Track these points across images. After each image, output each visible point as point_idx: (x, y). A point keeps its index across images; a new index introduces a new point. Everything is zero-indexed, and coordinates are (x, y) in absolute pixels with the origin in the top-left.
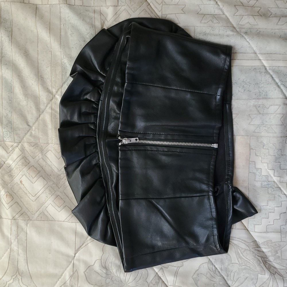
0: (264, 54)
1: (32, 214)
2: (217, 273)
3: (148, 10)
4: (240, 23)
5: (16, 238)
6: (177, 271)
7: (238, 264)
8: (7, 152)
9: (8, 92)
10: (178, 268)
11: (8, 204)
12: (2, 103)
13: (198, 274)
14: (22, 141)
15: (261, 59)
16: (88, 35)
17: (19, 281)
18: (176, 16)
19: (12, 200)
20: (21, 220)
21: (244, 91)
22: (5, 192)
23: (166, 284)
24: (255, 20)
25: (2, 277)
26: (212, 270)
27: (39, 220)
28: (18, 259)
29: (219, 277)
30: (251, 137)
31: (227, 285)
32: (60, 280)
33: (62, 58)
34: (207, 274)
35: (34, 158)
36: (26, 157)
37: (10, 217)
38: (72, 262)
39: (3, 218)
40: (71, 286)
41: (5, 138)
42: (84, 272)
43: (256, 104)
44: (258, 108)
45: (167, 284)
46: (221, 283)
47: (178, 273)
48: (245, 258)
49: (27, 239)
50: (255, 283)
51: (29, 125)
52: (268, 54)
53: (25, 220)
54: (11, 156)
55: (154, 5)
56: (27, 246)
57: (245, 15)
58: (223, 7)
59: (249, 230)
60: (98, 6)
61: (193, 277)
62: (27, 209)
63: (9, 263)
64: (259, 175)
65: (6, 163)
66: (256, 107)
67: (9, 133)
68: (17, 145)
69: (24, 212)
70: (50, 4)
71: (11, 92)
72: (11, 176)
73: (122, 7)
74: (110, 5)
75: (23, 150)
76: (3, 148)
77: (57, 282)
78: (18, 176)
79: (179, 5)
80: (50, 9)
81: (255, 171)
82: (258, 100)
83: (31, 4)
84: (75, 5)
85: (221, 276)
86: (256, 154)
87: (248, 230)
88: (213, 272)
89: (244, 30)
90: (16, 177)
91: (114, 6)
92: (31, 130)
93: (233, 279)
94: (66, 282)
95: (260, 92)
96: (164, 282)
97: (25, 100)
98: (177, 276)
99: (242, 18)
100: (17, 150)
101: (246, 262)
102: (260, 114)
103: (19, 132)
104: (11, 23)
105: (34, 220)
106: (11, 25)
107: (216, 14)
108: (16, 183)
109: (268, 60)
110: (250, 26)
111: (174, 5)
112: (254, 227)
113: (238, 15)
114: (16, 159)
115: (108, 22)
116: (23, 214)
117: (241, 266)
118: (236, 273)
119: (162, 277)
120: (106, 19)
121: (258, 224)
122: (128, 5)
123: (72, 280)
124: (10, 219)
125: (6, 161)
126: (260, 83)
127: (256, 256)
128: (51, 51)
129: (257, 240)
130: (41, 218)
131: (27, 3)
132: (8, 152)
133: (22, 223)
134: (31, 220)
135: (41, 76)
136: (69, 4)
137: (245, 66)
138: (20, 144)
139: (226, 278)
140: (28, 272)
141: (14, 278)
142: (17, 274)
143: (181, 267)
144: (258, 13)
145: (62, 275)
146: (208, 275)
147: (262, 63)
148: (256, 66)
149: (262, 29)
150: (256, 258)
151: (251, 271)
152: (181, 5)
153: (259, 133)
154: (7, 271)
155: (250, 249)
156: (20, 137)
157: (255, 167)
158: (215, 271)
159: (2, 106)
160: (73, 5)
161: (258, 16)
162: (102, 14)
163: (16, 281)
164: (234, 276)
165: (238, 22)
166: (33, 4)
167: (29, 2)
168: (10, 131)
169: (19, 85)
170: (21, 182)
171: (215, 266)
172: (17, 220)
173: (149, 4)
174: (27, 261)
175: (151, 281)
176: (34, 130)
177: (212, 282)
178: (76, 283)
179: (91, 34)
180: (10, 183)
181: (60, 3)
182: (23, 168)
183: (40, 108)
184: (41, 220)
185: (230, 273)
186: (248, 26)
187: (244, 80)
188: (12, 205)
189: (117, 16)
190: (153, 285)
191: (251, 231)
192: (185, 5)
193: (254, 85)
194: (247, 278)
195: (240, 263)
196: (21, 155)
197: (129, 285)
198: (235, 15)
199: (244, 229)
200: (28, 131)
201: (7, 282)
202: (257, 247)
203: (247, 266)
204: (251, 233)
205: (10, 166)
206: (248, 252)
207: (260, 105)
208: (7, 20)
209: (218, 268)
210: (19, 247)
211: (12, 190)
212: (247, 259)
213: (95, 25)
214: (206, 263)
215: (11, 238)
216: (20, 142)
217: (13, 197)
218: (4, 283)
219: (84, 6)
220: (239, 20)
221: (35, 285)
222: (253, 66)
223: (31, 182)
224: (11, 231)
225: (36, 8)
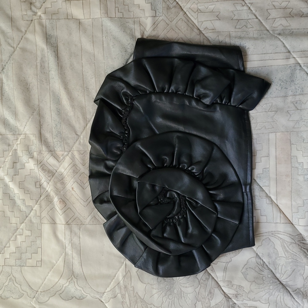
0: (298, 52)
1: (84, 219)
2: (265, 266)
3: (184, 19)
4: (273, 26)
5: (70, 242)
6: (226, 266)
7: (285, 257)
8: (58, 161)
9: (56, 105)
10: (227, 263)
11: (61, 210)
12: (51, 115)
13: (247, 269)
14: (72, 150)
15: (295, 57)
16: (129, 45)
17: (74, 284)
18: (211, 22)
19: (65, 206)
20: (74, 224)
21: (282, 88)
22: (58, 198)
23: (215, 280)
24: (287, 21)
25: (59, 280)
26: (260, 264)
27: (91, 225)
28: (73, 262)
29: (267, 271)
30: (291, 133)
31: (275, 278)
32: (114, 280)
33: (106, 69)
34: (255, 268)
35: (84, 166)
36: (77, 164)
37: (64, 222)
38: (125, 263)
39: (57, 224)
40: (125, 285)
41: (55, 148)
42: (136, 272)
43: (293, 100)
44: (296, 104)
45: (217, 280)
46: (269, 276)
47: (227, 268)
48: (291, 252)
49: (80, 243)
50: (302, 274)
51: (77, 135)
52: (301, 51)
53: (78, 225)
54: (62, 165)
55: (190, 13)
56: (80, 249)
57: (278, 18)
58: (256, 12)
59: (294, 224)
60: (137, 18)
61: (242, 271)
62: (80, 214)
63: (64, 266)
64: (302, 168)
65: (58, 171)
66: (293, 103)
67: (59, 143)
68: (68, 154)
69: (77, 217)
70: (92, 18)
71: (59, 104)
72: (63, 184)
73: (160, 17)
74: (148, 16)
75: (73, 158)
76: (55, 157)
77: (111, 283)
78: (70, 183)
79: (214, 12)
80: (92, 23)
81: (297, 165)
82: (294, 97)
83: (74, 19)
84: (116, 17)
85: (269, 269)
86: (297, 149)
87: (292, 224)
88: (262, 266)
89: (277, 32)
90: (68, 184)
91: (153, 16)
92: (79, 139)
93: (281, 273)
94: (119, 282)
95: (296, 89)
96: (214, 278)
97: (73, 111)
98: (226, 271)
99: (275, 21)
100: (68, 159)
101: (293, 255)
102: (298, 109)
103: (69, 141)
104: (56, 39)
105: (86, 225)
106: (56, 41)
107: (249, 18)
108: (68, 190)
109: (302, 57)
110: (283, 27)
111: (209, 12)
112: (298, 221)
113: (270, 19)
114: (68, 167)
115: (147, 32)
116: (76, 218)
117: (288, 259)
118: (283, 266)
119: (211, 274)
120: (145, 29)
121: (302, 217)
122: (165, 16)
123: (125, 280)
124: (63, 224)
125: (57, 170)
126: (296, 80)
127: (302, 248)
128: (95, 63)
129: (302, 233)
130: (93, 222)
131: (71, 19)
132: (60, 161)
133: (75, 228)
134: (83, 224)
135: (86, 87)
136: (110, 17)
137: (280, 65)
138: (70, 153)
139: (274, 271)
140: (83, 274)
141: (70, 281)
142: (73, 276)
143: (230, 262)
144: (290, 14)
145: (115, 276)
146: (257, 269)
147: (296, 60)
148: (291, 64)
149: (294, 29)
150: (302, 250)
151: (298, 262)
152: (215, 12)
153: (298, 128)
154: (62, 274)
155: (296, 242)
156: (69, 146)
157: (297, 161)
158: (263, 264)
159: (51, 117)
160: (114, 18)
161: (290, 17)
162: (141, 25)
163: (71, 284)
164: (282, 270)
165: (271, 25)
166: (76, 19)
167: (72, 17)
168: (60, 141)
169: (65, 97)
170: (73, 189)
171: (262, 260)
172: (71, 225)
173: (186, 13)
174: (81, 263)
175: (202, 277)
176: (82, 138)
177: (260, 275)
178: (130, 283)
179: (132, 44)
180: (62, 190)
181: (102, 17)
182: (75, 175)
183: (87, 117)
184: (93, 224)
185: (278, 266)
186: (281, 28)
187: (280, 78)
188: (66, 211)
189: (156, 26)
190: (203, 281)
191: (296, 225)
192: (220, 12)
193: (290, 82)
194: (294, 270)
195: (286, 257)
196: (72, 163)
197: (180, 282)
198: (268, 18)
199: (289, 223)
200: (77, 140)
201: (63, 285)
202: (302, 240)
203: (294, 259)
204: (296, 226)
205: (62, 174)
206: (294, 245)
207: (297, 101)
208: (52, 36)
209: (266, 262)
210: (73, 251)
211: (65, 196)
212: (293, 252)
213: (135, 36)
214: (254, 257)
215: (65, 242)
216: (70, 151)
217: (65, 203)
218: (61, 286)
219: (124, 18)
220: (272, 23)
221: (90, 287)
222: (288, 65)
223: (83, 188)
224: (65, 235)
225: (80, 22)
